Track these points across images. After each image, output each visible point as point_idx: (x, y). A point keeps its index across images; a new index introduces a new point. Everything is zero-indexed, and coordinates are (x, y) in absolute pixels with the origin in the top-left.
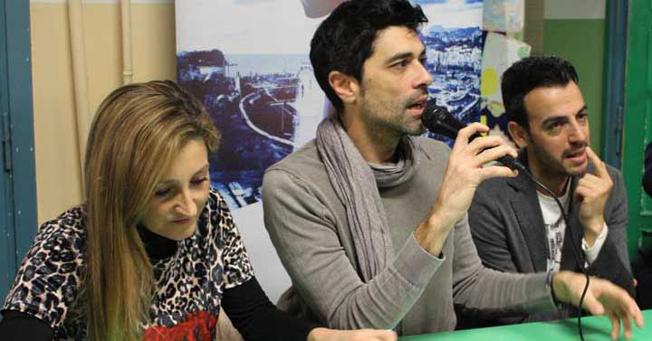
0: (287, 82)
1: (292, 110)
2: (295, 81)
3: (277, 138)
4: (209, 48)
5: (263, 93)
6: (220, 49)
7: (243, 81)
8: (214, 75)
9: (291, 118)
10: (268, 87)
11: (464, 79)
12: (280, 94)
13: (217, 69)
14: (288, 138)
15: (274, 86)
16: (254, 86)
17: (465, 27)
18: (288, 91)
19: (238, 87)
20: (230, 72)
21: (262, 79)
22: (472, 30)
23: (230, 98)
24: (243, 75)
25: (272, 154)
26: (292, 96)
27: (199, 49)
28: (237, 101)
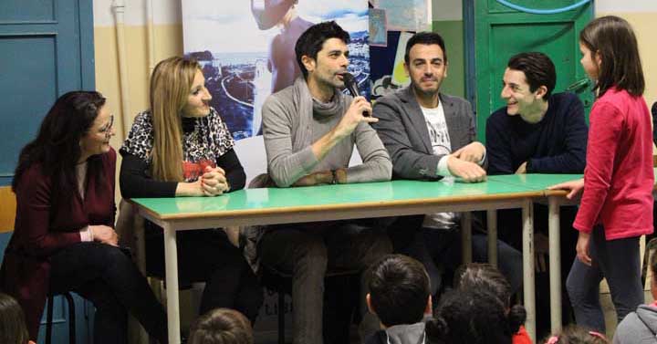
0: (249, 69)
1: (252, 85)
2: (254, 68)
3: (244, 103)
4: (203, 50)
5: (235, 76)
6: (209, 50)
7: (223, 69)
8: (206, 66)
9: (252, 91)
10: (238, 72)
11: (359, 64)
12: (245, 76)
13: (208, 62)
14: (250, 102)
15: (241, 72)
16: (229, 71)
17: (358, 31)
18: (249, 74)
19: (220, 73)
20: (215, 64)
21: (234, 67)
22: (361, 33)
23: (216, 79)
24: (223, 65)
25: (241, 112)
26: (252, 77)
27: (198, 51)
28: (219, 81)
